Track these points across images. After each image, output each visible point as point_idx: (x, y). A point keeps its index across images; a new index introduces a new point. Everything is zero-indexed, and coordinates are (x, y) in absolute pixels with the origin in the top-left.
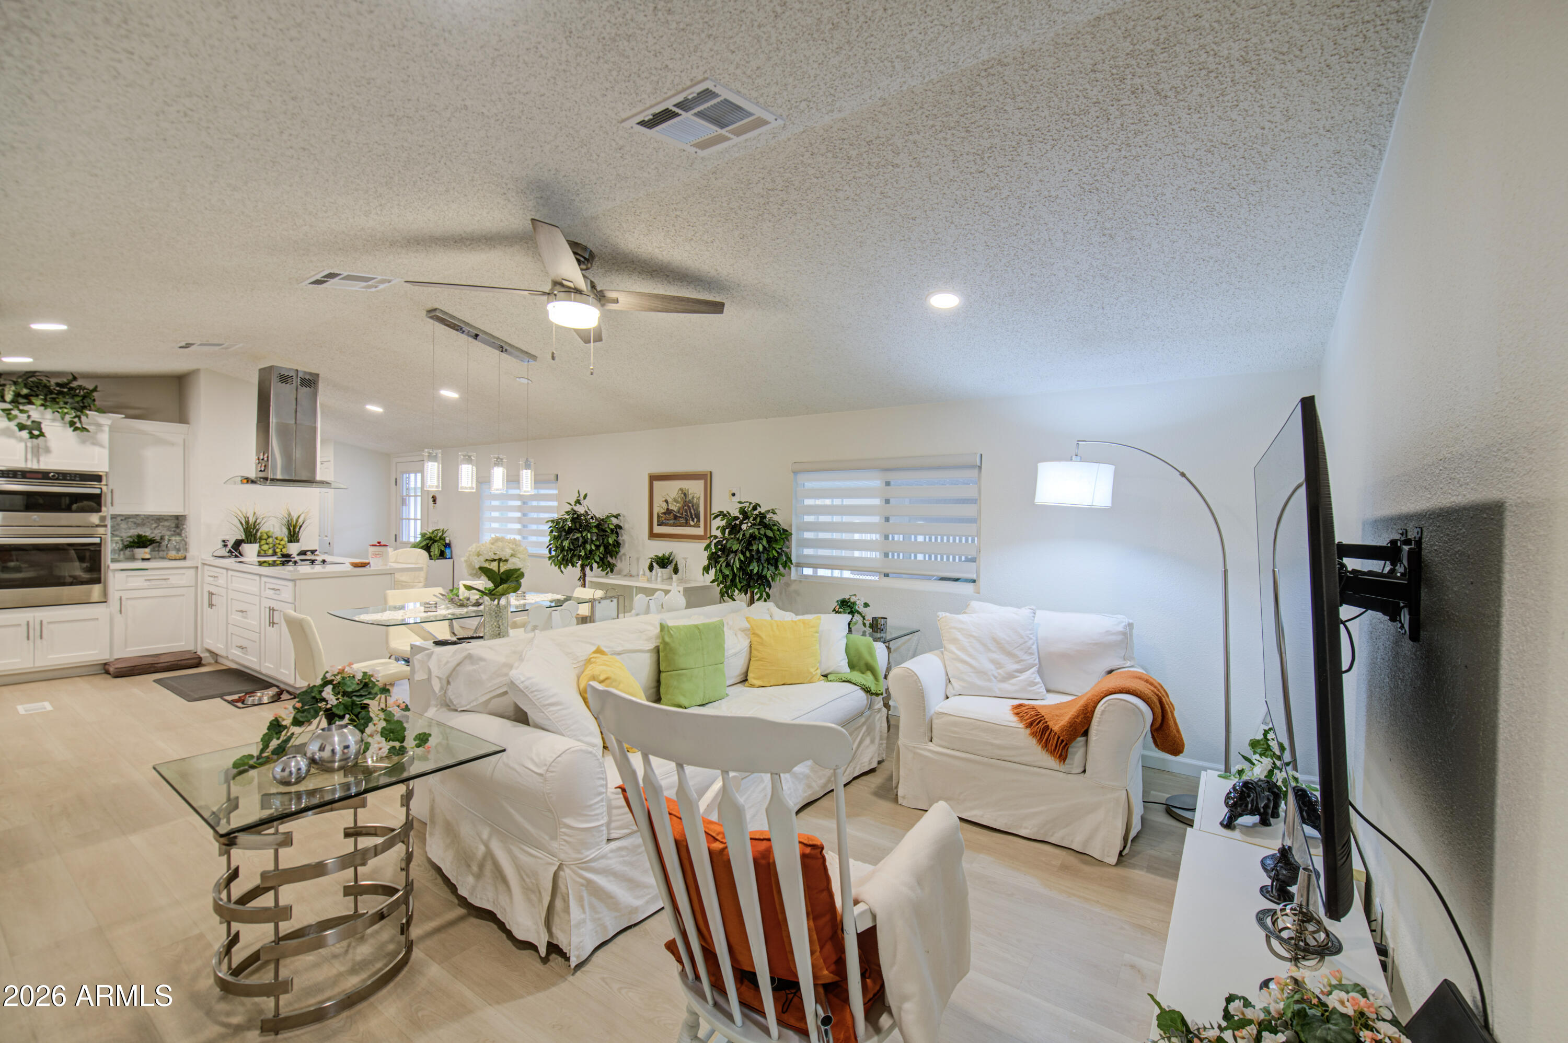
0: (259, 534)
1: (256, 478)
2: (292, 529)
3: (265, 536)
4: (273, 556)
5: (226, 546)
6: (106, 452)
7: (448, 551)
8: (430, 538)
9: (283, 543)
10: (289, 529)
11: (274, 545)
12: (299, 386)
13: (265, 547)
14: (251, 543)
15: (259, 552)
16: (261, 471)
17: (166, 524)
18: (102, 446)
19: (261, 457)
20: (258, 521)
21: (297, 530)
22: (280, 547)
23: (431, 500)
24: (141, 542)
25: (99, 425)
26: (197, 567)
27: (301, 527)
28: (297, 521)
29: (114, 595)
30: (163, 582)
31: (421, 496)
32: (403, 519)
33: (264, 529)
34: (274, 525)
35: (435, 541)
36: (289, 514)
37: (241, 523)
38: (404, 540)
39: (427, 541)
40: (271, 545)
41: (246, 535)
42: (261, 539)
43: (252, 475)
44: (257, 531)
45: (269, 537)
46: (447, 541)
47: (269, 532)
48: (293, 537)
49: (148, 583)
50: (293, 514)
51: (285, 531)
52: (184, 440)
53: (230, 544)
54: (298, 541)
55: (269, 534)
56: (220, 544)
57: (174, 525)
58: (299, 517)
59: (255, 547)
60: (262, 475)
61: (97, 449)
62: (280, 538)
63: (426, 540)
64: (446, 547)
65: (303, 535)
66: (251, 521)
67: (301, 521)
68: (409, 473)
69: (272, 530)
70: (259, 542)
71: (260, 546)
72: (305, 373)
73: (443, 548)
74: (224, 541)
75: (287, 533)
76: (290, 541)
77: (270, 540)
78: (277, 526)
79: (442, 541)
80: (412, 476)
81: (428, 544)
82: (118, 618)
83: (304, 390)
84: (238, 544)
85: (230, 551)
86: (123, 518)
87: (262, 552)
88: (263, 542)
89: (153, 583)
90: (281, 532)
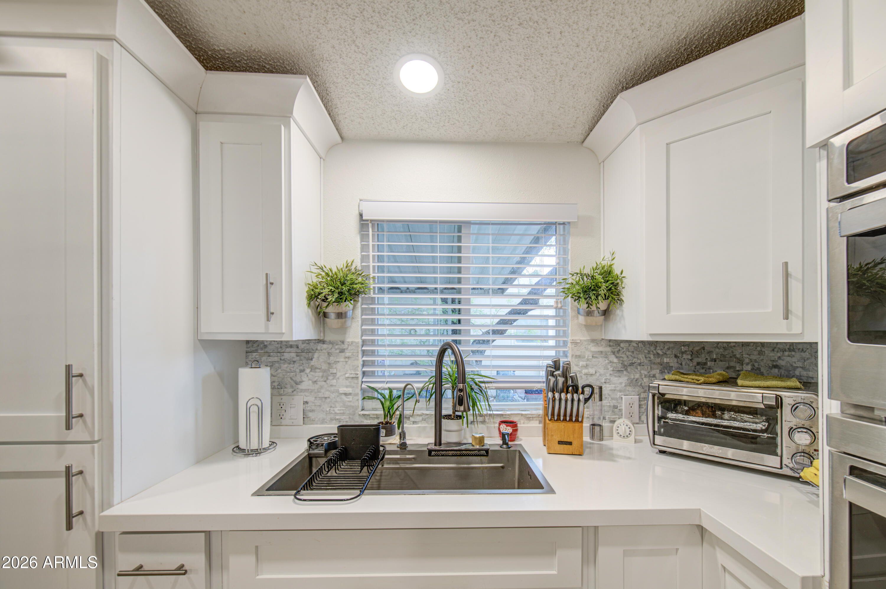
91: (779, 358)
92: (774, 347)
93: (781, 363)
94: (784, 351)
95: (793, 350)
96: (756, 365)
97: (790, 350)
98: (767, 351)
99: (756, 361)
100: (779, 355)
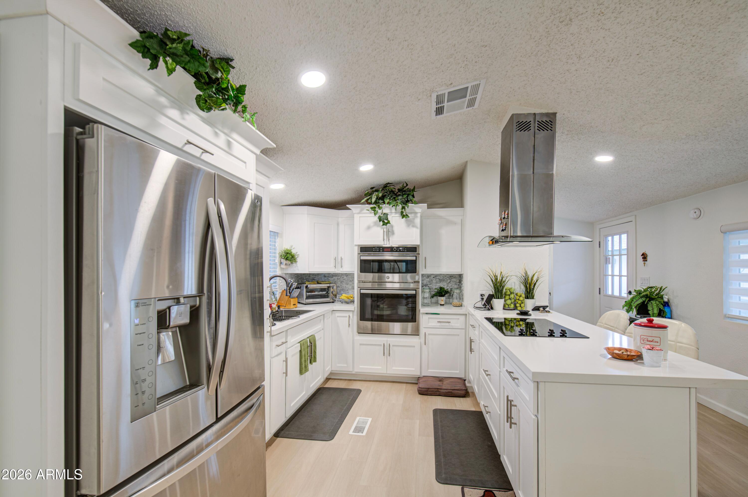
0: (504, 291)
1: (499, 237)
2: (528, 286)
3: (509, 293)
4: (514, 309)
5: (482, 299)
6: (418, 231)
7: (666, 309)
8: (646, 296)
9: (521, 299)
10: (526, 287)
11: (515, 300)
12: (537, 131)
13: (509, 302)
14: (498, 298)
15: (504, 306)
16: (503, 230)
17: (454, 280)
18: (417, 228)
19: (503, 216)
20: (504, 279)
21: (532, 287)
22: (519, 302)
23: (640, 258)
24: (441, 293)
25: (416, 213)
26: (466, 314)
27: (535, 284)
28: (532, 279)
29: (422, 331)
30: (447, 324)
31: (627, 255)
32: (606, 276)
33: (508, 286)
34: (515, 283)
35: (651, 299)
36: (526, 273)
37: (492, 281)
38: (610, 293)
39: (644, 299)
40: (513, 300)
41: (495, 291)
42: (506, 295)
43: (496, 234)
44: (503, 287)
45: (511, 293)
46: (666, 300)
47: (511, 288)
48: (529, 294)
49: (439, 324)
50: (528, 273)
51: (523, 288)
52: (462, 220)
53: (485, 298)
54: (533, 298)
55: (512, 291)
56: (479, 298)
57: (458, 281)
58: (534, 275)
59: (502, 301)
60: (504, 234)
61: (414, 229)
62: (519, 294)
63: (641, 297)
64: (664, 306)
65: (537, 292)
66: (499, 278)
67: (535, 279)
68: (609, 235)
69: (513, 287)
70: (505, 297)
71: (505, 301)
72: (542, 114)
73: (661, 307)
74: (481, 295)
75: (524, 290)
76: (527, 297)
77: (512, 296)
78: (517, 283)
79: (659, 300)
80: (616, 238)
81: (644, 302)
82: (424, 347)
83: (541, 135)
84: (491, 297)
85: (484, 304)
86: (434, 276)
87: (507, 306)
88: (507, 297)
89: (443, 324)
90: (519, 289)
91: (315, 277)
92: (313, 274)
93: (315, 278)
94: (316, 275)
95: (319, 275)
96: (308, 280)
97: (318, 275)
98: (311, 275)
99: (308, 279)
100: (315, 276)
